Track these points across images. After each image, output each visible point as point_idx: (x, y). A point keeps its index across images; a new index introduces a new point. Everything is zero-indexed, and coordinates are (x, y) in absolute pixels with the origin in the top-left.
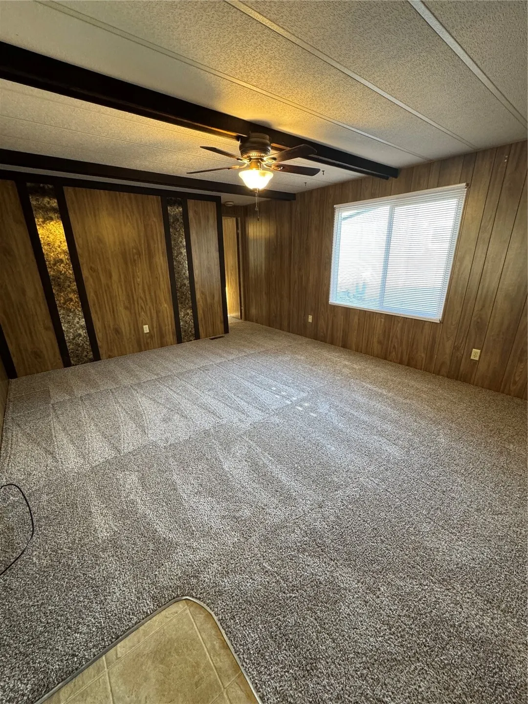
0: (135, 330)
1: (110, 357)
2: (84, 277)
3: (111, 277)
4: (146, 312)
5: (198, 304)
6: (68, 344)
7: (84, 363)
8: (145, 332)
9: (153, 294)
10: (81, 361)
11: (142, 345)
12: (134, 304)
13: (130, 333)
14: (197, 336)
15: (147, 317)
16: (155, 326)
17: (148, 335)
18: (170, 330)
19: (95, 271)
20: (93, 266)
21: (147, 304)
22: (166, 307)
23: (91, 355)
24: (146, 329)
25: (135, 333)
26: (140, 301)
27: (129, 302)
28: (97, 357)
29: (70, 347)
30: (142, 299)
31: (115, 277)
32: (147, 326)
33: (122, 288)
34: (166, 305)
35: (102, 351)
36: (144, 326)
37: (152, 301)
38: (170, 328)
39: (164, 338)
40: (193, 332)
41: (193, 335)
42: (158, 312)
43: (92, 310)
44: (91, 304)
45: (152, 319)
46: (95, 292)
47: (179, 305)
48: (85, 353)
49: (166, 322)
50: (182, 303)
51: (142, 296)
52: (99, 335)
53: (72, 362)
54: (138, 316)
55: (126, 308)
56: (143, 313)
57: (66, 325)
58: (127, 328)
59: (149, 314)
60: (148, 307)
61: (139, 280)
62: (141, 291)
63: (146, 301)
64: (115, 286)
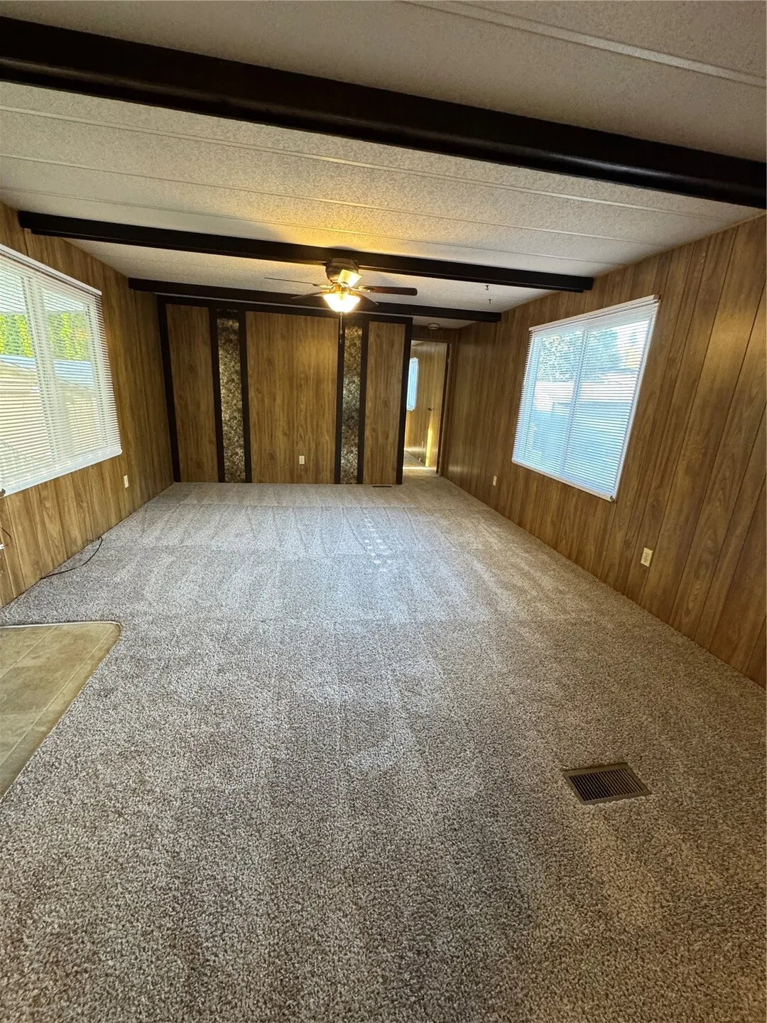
0: (290, 460)
1: (261, 482)
2: (250, 397)
3: (275, 400)
4: (304, 443)
5: (366, 442)
6: (225, 461)
7: (237, 482)
8: (300, 463)
9: (315, 423)
10: (234, 479)
11: (295, 477)
12: (293, 431)
13: (284, 462)
14: (359, 480)
15: (305, 446)
16: (312, 459)
17: (302, 467)
18: (329, 466)
19: (260, 393)
20: (260, 388)
21: (307, 434)
22: (328, 440)
23: (243, 476)
24: (302, 460)
25: (290, 462)
26: (301, 429)
27: (289, 428)
28: (248, 479)
29: (227, 464)
30: (302, 427)
31: (279, 401)
32: (303, 457)
33: (283, 412)
34: (327, 438)
35: (254, 474)
36: (300, 457)
37: (312, 432)
38: (329, 463)
39: (320, 474)
40: (356, 474)
41: (354, 477)
42: (317, 445)
43: (252, 432)
44: (252, 424)
45: (310, 450)
46: (258, 414)
47: (343, 440)
48: (239, 473)
49: (325, 457)
50: (346, 438)
51: (303, 424)
52: (254, 458)
53: (226, 479)
54: (295, 445)
55: (285, 434)
56: (301, 443)
57: (227, 442)
58: (282, 457)
59: (307, 445)
60: (307, 437)
61: (302, 406)
62: (302, 418)
63: (307, 430)
64: (277, 410)
